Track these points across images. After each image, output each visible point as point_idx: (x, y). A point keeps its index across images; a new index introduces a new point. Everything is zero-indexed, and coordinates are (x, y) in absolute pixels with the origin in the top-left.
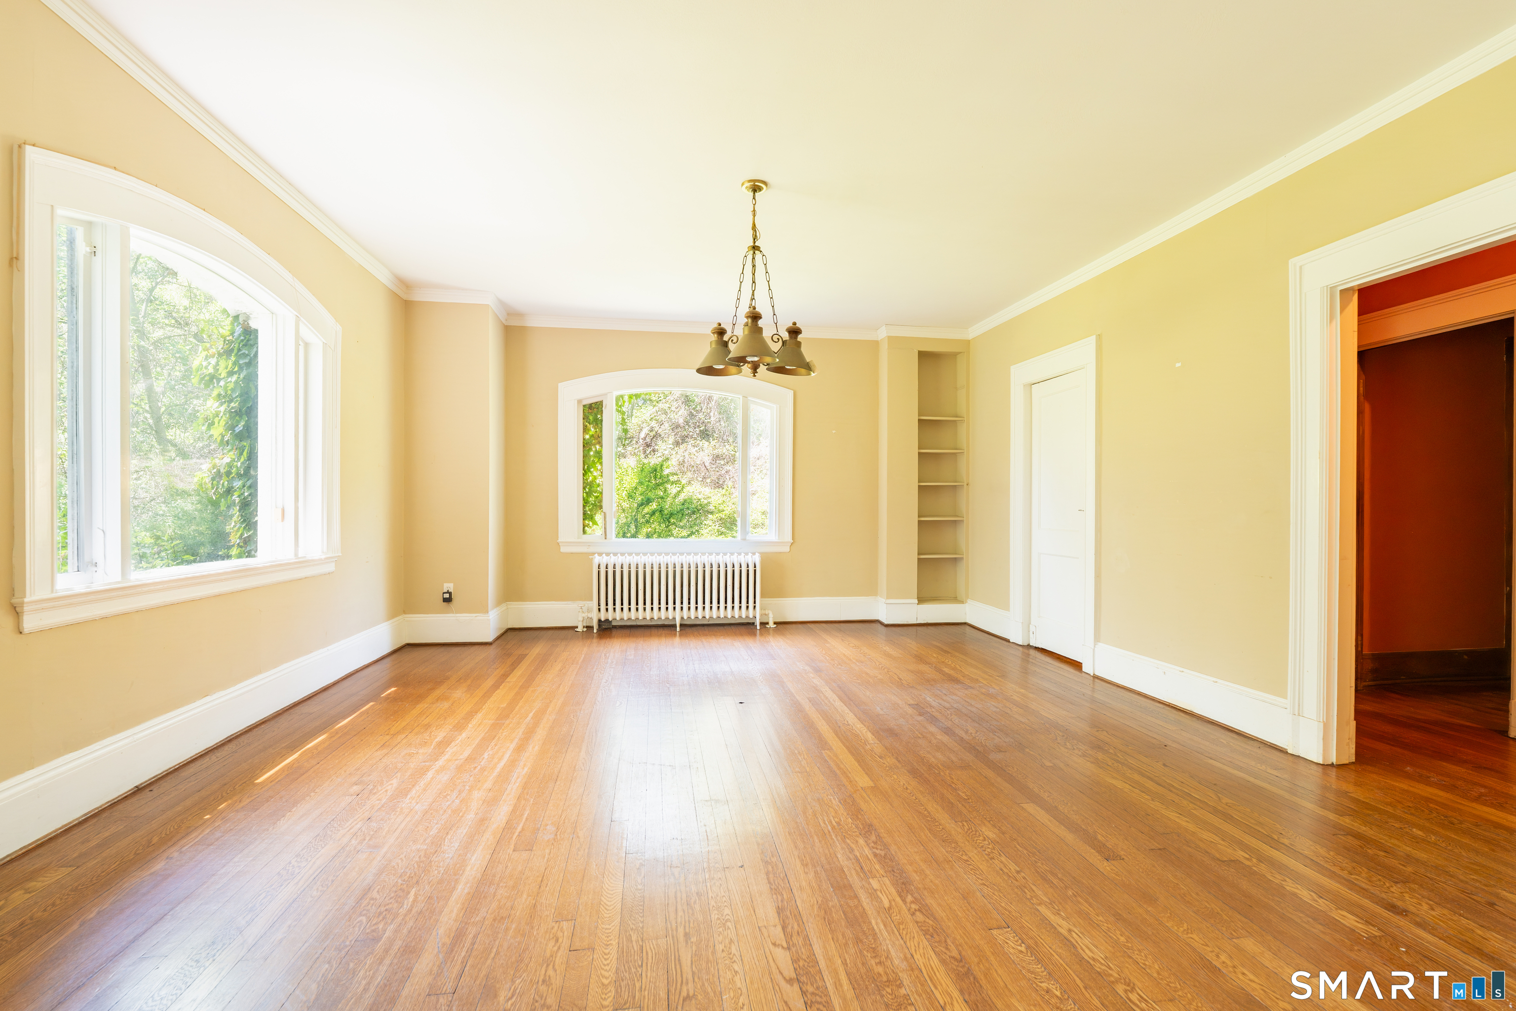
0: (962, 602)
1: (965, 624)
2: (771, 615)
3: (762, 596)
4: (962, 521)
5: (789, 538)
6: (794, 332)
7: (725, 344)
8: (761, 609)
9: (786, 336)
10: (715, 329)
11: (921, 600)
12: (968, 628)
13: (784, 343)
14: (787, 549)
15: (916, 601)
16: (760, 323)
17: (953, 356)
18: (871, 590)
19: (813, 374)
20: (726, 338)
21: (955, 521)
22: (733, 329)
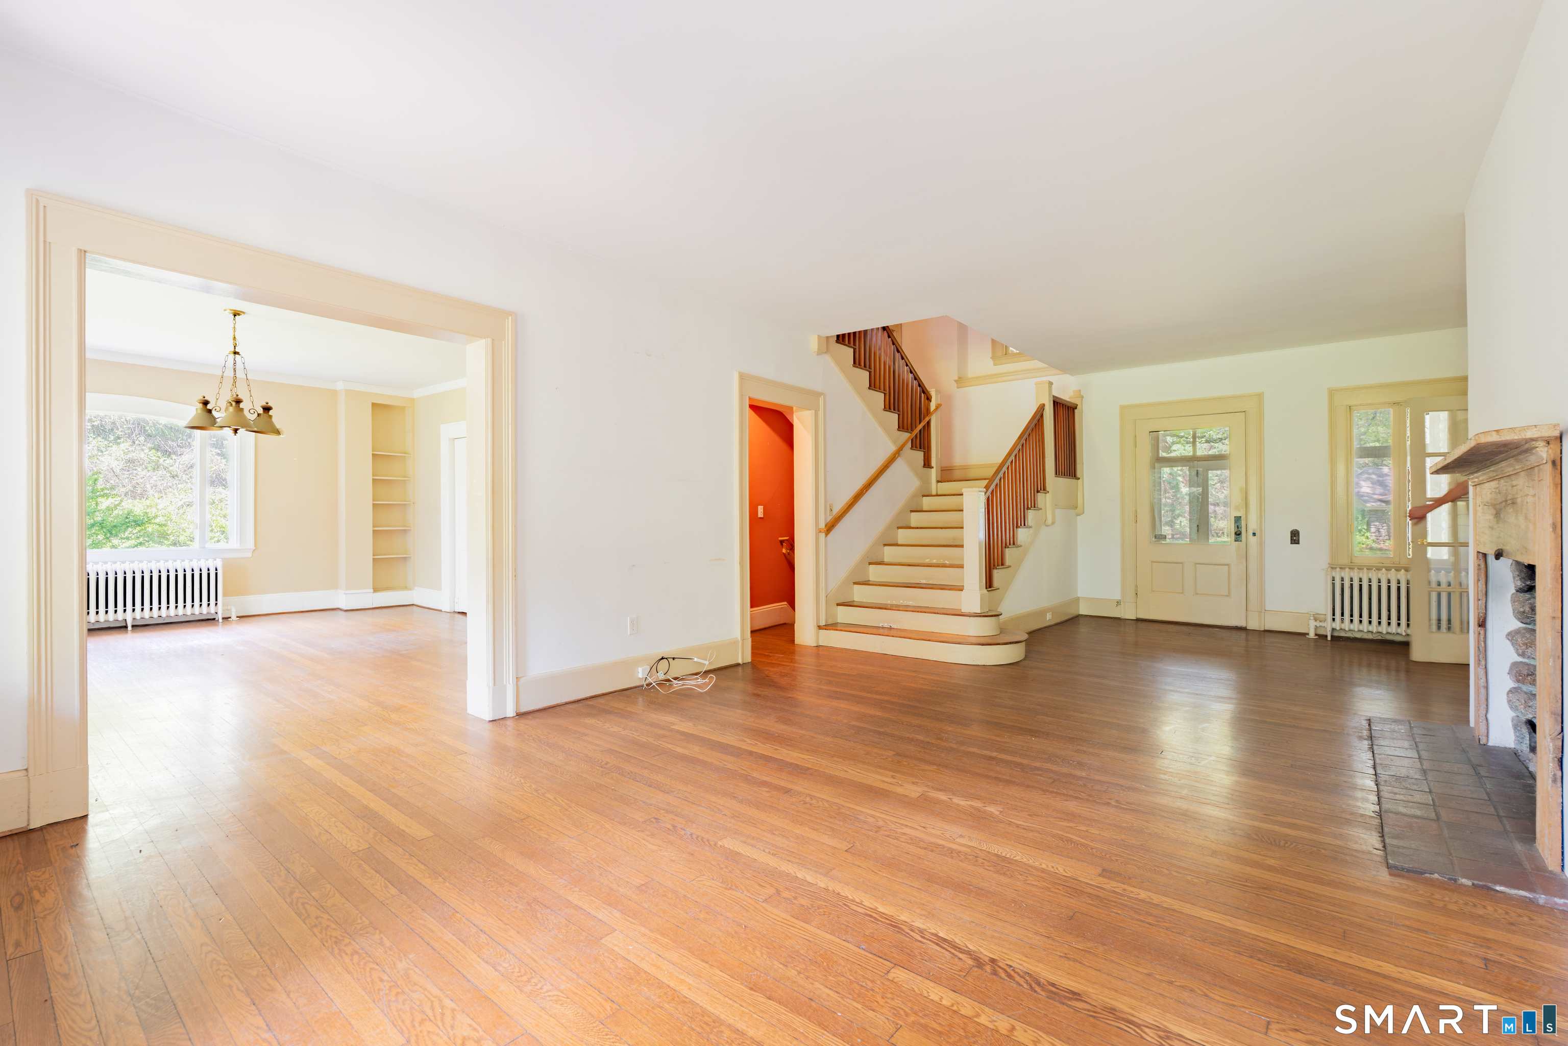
0: (411, 590)
1: (413, 605)
2: (233, 610)
3: (224, 595)
4: (410, 530)
5: (251, 545)
6: (267, 409)
7: (210, 411)
8: (223, 605)
9: (261, 411)
10: (201, 400)
11: (376, 590)
12: (415, 608)
13: (259, 415)
14: (250, 555)
15: (372, 591)
16: (242, 405)
17: (402, 409)
18: (332, 584)
19: (281, 436)
20: (209, 407)
21: (405, 530)
22: (216, 402)
